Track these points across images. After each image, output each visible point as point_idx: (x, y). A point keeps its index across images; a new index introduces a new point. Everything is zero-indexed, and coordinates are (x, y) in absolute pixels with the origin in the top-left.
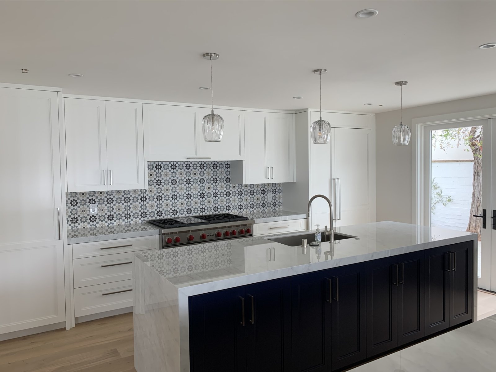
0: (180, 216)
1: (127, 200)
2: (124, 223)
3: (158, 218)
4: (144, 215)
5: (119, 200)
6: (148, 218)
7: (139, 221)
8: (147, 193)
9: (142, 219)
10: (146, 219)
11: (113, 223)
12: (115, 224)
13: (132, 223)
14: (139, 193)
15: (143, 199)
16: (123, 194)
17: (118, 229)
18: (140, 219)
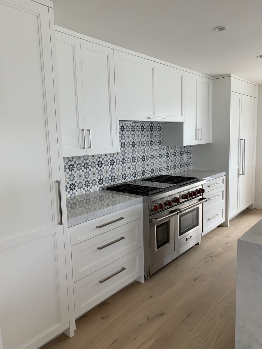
0: (128, 180)
1: (86, 166)
2: (84, 192)
3: (112, 183)
4: (101, 181)
5: (79, 167)
6: (104, 185)
7: (97, 188)
8: (103, 157)
9: (100, 186)
10: (102, 185)
11: (75, 193)
12: (77, 194)
13: (91, 192)
14: (96, 158)
15: (100, 164)
16: (82, 159)
17: (79, 200)
18: (98, 186)
